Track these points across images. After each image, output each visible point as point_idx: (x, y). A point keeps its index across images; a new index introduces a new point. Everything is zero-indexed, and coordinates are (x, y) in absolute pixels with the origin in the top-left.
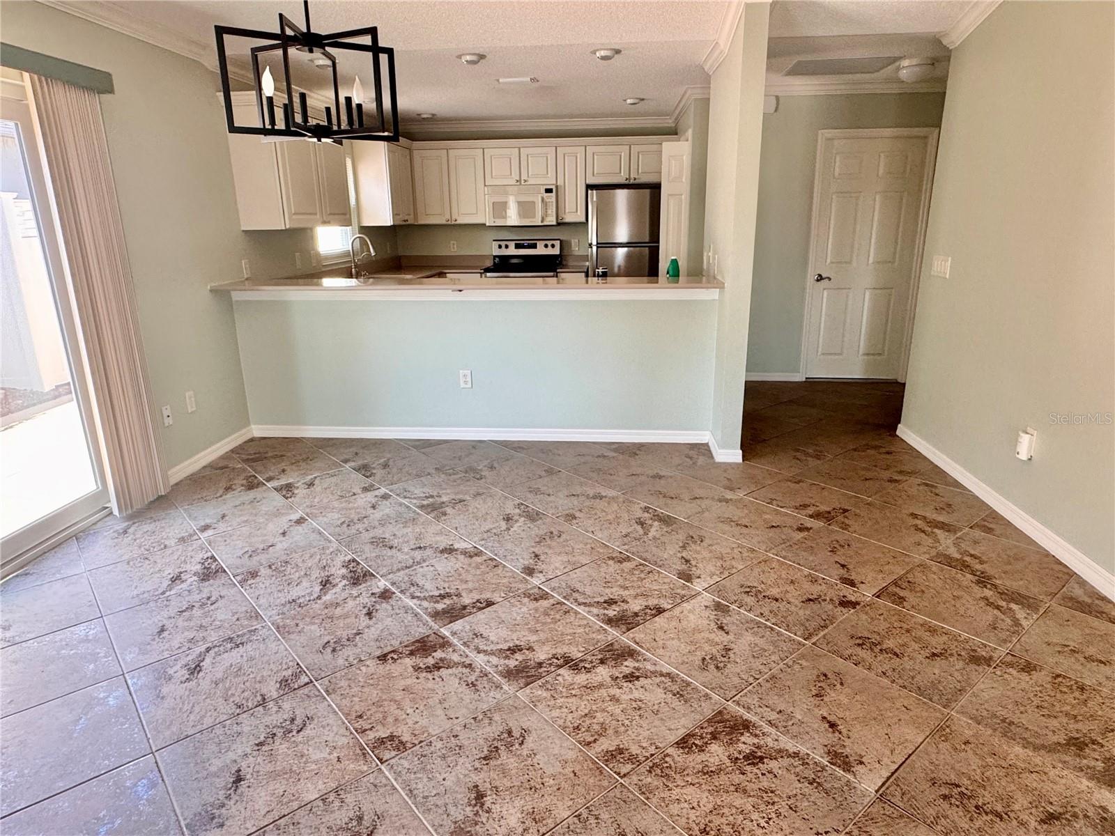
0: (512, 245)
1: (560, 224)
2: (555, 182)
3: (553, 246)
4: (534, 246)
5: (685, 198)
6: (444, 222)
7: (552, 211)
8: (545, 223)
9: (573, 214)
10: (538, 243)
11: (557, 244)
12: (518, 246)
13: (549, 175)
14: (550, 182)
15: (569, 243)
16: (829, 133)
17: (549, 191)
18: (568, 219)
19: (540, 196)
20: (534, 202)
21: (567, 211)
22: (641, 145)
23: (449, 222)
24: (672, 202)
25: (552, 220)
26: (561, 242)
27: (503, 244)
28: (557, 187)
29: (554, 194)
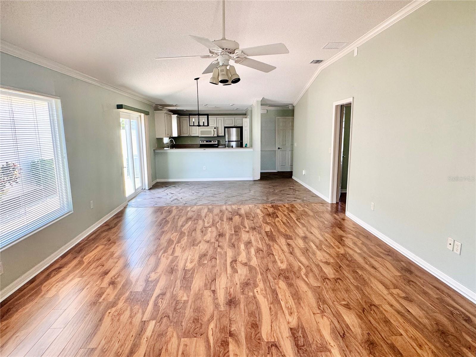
0: (205, 141)
1: (218, 136)
3: (216, 142)
4: (211, 142)
5: (248, 131)
6: (188, 136)
7: (216, 133)
8: (214, 136)
9: (221, 133)
12: (206, 142)
13: (215, 124)
14: (215, 126)
15: (220, 141)
16: (278, 117)
17: (215, 128)
18: (220, 135)
19: (213, 129)
20: (211, 131)
21: (219, 133)
22: (238, 118)
24: (245, 131)
25: (216, 135)
26: (218, 141)
27: (203, 141)
28: (217, 127)
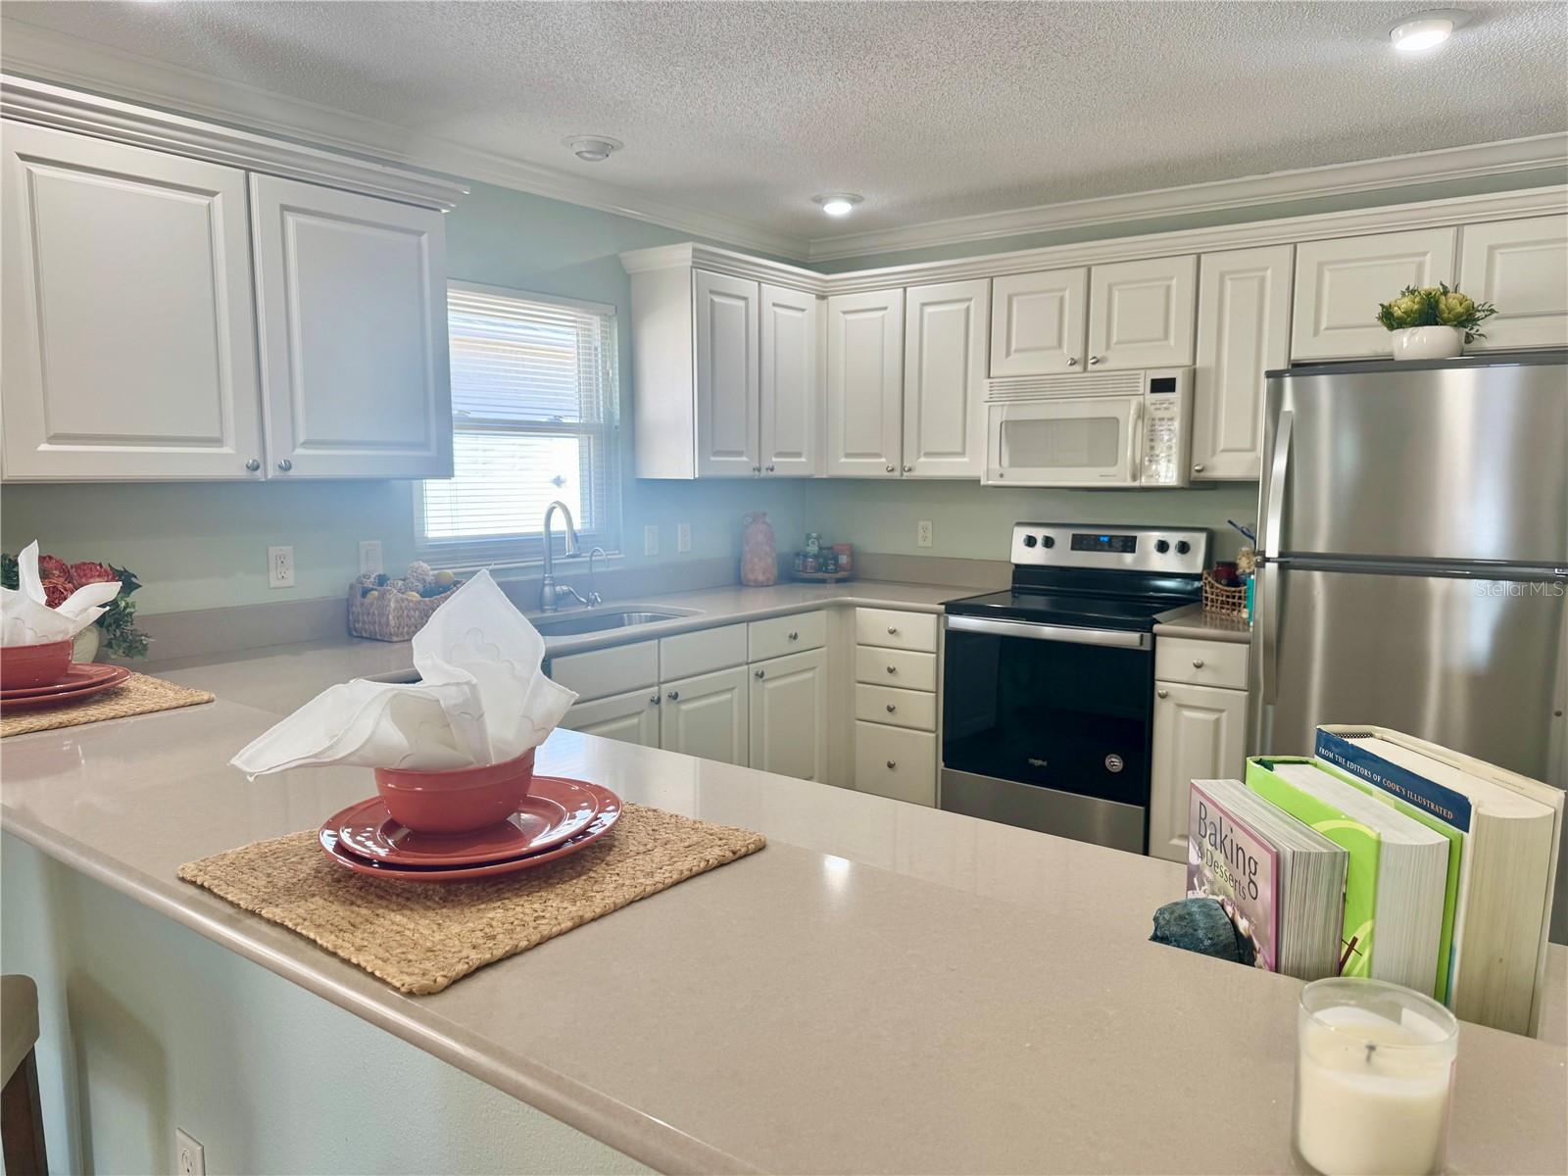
0: (1063, 538)
1: (1198, 484)
2: (1187, 361)
3: (1183, 548)
4: (1127, 545)
6: (883, 473)
7: (1170, 438)
8: (1144, 482)
10: (1140, 535)
11: (1199, 542)
12: (1079, 543)
13: (1172, 342)
14: (1171, 360)
17: (1163, 386)
18: (1224, 469)
19: (1134, 403)
20: (1116, 420)
21: (1222, 445)
23: (896, 475)
25: (1167, 473)
26: (1207, 536)
27: (1038, 534)
28: (1193, 375)
29: (1176, 397)
